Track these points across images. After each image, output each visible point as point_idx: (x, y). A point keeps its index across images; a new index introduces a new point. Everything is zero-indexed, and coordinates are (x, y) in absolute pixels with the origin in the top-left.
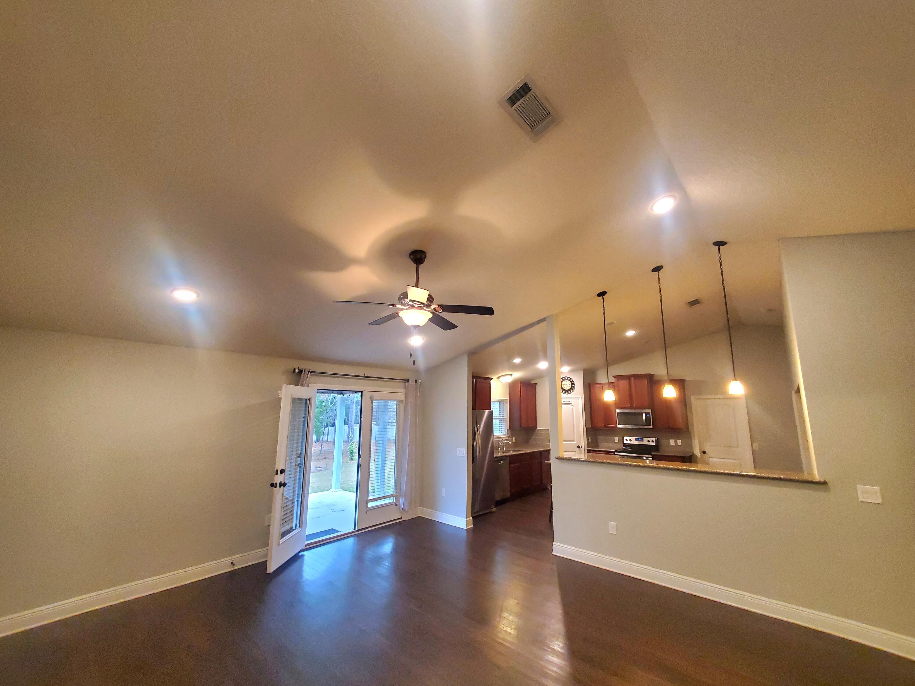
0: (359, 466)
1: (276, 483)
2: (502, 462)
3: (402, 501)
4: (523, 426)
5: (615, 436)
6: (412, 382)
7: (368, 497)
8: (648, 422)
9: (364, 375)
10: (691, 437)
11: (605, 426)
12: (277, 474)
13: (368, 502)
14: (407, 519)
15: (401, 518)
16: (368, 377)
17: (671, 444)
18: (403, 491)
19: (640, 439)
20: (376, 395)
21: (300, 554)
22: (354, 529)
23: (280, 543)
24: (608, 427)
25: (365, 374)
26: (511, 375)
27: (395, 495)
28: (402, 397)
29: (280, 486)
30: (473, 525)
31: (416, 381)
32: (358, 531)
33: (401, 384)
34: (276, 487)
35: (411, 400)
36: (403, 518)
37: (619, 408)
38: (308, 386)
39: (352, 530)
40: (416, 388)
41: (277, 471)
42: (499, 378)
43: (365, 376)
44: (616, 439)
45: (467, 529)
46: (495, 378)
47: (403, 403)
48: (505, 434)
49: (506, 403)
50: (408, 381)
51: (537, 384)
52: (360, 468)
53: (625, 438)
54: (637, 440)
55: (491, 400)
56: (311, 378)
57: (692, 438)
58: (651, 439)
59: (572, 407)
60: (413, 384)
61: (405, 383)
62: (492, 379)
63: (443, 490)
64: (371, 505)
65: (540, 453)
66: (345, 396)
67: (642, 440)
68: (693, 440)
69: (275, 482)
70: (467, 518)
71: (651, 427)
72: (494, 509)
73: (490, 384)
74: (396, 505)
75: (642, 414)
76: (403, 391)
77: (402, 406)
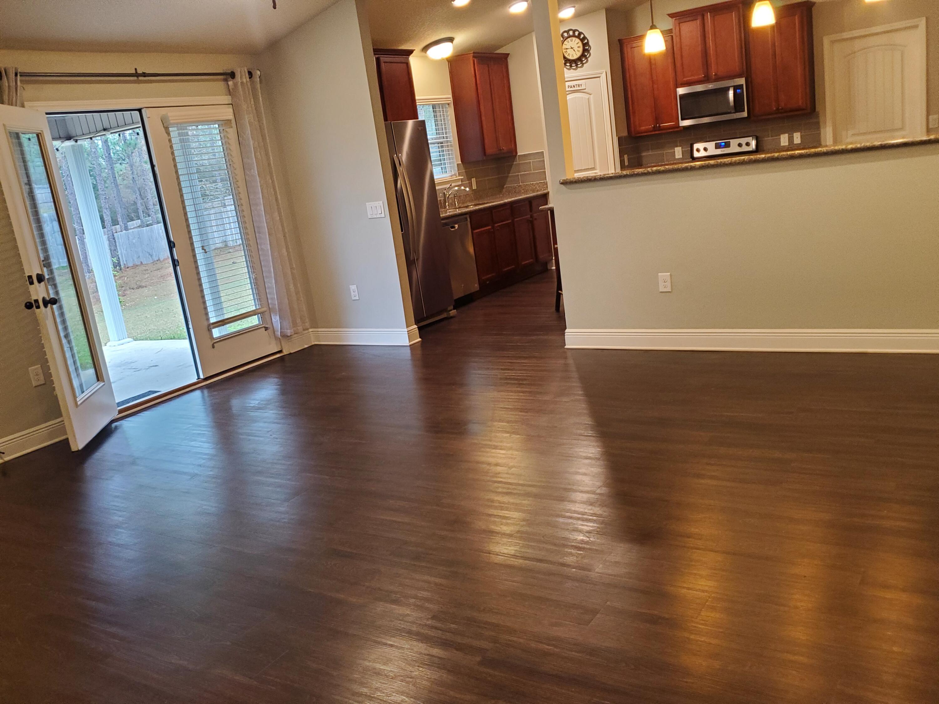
0: (175, 263)
1: (36, 301)
2: (456, 226)
3: (276, 319)
4: (489, 151)
5: (677, 146)
6: (242, 77)
7: (208, 319)
8: (738, 105)
9: (134, 72)
10: (818, 123)
11: (655, 129)
12: (32, 283)
13: (212, 326)
14: (292, 352)
15: (280, 352)
16: (144, 75)
17: (782, 144)
18: (274, 300)
19: (724, 144)
20: (172, 114)
21: (114, 425)
22: (197, 378)
23: (79, 403)
24: (660, 129)
25: (136, 69)
26: (451, 40)
27: (260, 311)
28: (228, 113)
29: (46, 305)
30: (420, 338)
31: (250, 74)
32: (206, 379)
33: (220, 85)
34: (38, 307)
35: (247, 118)
36: (284, 351)
37: (683, 85)
38: (23, 106)
39: (194, 379)
40: (254, 89)
41: (30, 277)
42: (426, 48)
43: (137, 75)
44: (678, 152)
45: (410, 346)
46: (417, 49)
47: (232, 127)
48: (453, 173)
49: (447, 106)
50: (232, 75)
51: (508, 54)
52: (178, 267)
53: (696, 146)
54: (718, 146)
55: (417, 101)
56: (29, 91)
57: (822, 124)
58: (743, 141)
59: (586, 96)
60: (245, 81)
61: (226, 80)
62: (410, 52)
63: (353, 287)
64: (216, 333)
65: (530, 201)
66: (79, 142)
67: (727, 145)
68: (822, 130)
69: (34, 297)
70: (407, 327)
71: (745, 114)
72: (453, 312)
73: (408, 65)
74: (266, 329)
75: (727, 89)
76: (227, 99)
77: (232, 132)
